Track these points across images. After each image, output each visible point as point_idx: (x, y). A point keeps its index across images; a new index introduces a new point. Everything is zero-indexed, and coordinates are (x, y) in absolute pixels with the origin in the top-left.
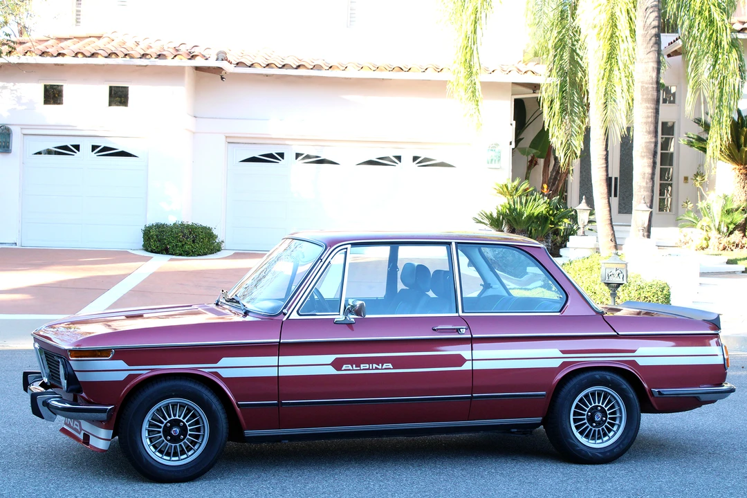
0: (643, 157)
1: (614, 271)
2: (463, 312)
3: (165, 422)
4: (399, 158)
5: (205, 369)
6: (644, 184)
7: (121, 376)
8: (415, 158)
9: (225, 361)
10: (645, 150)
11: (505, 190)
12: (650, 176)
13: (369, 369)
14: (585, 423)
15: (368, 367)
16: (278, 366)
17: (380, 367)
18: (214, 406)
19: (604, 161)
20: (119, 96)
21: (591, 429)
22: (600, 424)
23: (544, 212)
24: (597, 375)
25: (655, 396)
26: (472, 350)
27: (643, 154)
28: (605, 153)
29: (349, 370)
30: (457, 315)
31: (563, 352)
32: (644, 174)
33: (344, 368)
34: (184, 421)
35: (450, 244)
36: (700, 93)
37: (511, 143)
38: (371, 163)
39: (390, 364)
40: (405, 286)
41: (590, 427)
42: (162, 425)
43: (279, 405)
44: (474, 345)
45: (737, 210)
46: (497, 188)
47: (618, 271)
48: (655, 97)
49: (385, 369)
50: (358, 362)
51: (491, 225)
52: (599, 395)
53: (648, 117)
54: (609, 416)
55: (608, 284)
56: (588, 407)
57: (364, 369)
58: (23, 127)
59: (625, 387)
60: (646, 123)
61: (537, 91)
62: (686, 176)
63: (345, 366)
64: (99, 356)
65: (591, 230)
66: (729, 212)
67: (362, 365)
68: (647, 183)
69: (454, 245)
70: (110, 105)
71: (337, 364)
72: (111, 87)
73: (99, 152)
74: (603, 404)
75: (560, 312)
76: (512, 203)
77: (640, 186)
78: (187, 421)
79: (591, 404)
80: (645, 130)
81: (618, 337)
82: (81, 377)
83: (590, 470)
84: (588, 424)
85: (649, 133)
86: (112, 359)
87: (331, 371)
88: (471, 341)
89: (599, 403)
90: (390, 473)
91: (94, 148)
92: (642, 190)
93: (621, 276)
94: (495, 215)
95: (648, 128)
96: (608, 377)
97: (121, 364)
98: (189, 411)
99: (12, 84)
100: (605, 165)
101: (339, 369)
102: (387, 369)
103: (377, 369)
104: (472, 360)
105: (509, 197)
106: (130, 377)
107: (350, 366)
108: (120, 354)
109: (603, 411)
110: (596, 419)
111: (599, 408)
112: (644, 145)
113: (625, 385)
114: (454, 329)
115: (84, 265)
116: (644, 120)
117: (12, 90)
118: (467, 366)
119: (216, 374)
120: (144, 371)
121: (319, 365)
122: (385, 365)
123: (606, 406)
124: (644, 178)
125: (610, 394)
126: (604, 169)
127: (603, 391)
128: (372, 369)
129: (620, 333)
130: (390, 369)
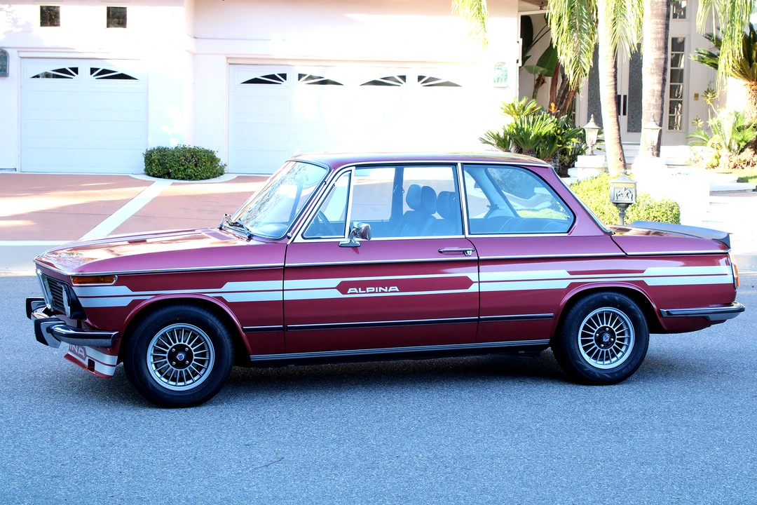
0: (652, 74)
1: (623, 191)
2: (469, 234)
3: (170, 347)
4: (404, 78)
5: (209, 294)
6: (654, 102)
7: (125, 302)
8: (420, 78)
9: (230, 286)
10: (654, 67)
11: (512, 109)
12: (659, 93)
13: (375, 292)
14: (593, 345)
15: (374, 290)
16: (283, 290)
17: (386, 290)
18: (219, 331)
19: (612, 79)
20: (117, 17)
21: (599, 350)
22: (608, 345)
23: (552, 132)
24: (606, 296)
25: (664, 316)
26: (479, 272)
27: (653, 71)
28: (614, 70)
29: (355, 293)
30: (463, 236)
31: (571, 273)
32: (654, 91)
33: (349, 291)
34: (190, 346)
35: (455, 165)
36: (711, 8)
37: (518, 62)
38: (375, 83)
39: (396, 287)
40: (411, 208)
41: (598, 348)
42: (168, 351)
43: (285, 329)
44: (481, 267)
45: (748, 127)
46: (504, 107)
47: (627, 191)
48: (665, 12)
49: (391, 292)
50: (363, 285)
51: (498, 145)
52: (608, 316)
53: (658, 33)
54: (617, 337)
55: (617, 204)
56: (596, 328)
57: (369, 293)
58: (20, 50)
59: (633, 307)
60: (656, 39)
61: (544, 8)
62: (696, 93)
63: (350, 289)
64: (102, 282)
65: (600, 149)
66: (739, 129)
67: (367, 289)
68: (656, 101)
69: (459, 165)
70: (108, 26)
71: (343, 288)
72: (108, 8)
73: (98, 74)
74: (611, 325)
75: (568, 232)
76: (519, 123)
77: (649, 104)
78: (192, 347)
79: (599, 325)
80: (654, 46)
81: (626, 257)
82: (84, 303)
83: (598, 391)
84: (596, 345)
85: (659, 49)
86: (115, 285)
87: (337, 294)
88: (478, 263)
89: (607, 324)
90: (397, 396)
91: (93, 70)
92: (652, 108)
93: (630, 195)
94: (502, 135)
95: (657, 44)
96: (617, 298)
97: (124, 290)
98: (194, 336)
99: (7, 6)
100: (613, 83)
101: (344, 292)
102: (393, 291)
103: (382, 292)
104: (479, 282)
105: (516, 117)
106: (134, 303)
107: (355, 289)
108: (123, 280)
109: (611, 332)
110: (604, 340)
111: (608, 329)
112: (653, 62)
113: (634, 306)
114: (461, 251)
115: (85, 190)
116: (654, 36)
117: (7, 12)
118: (474, 288)
119: (221, 299)
120: (148, 297)
121: (325, 289)
122: (391, 288)
123: (614, 327)
124: (653, 96)
125: (618, 315)
126: (613, 87)
127: (611, 312)
128: (378, 292)
129: (628, 253)
130: (396, 292)
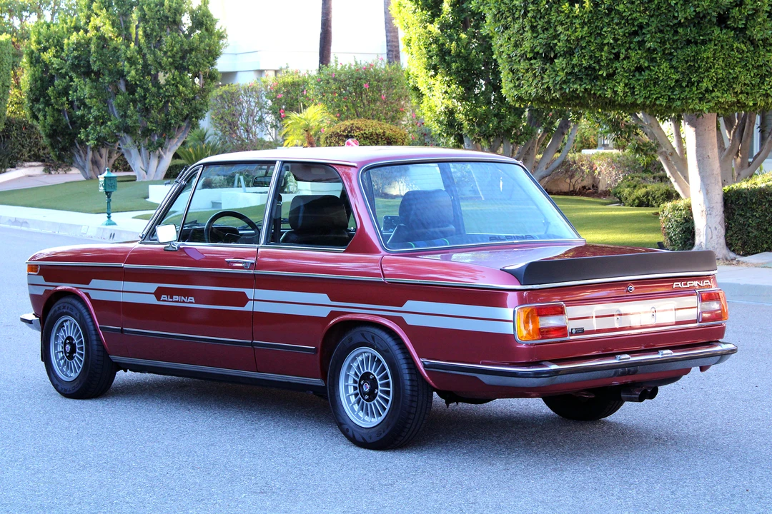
5: (82, 289)
7: (41, 291)
13: (178, 301)
15: (178, 299)
16: (123, 291)
17: (186, 300)
26: (255, 288)
29: (165, 301)
30: (257, 246)
31: (331, 299)
33: (162, 298)
35: (275, 163)
39: (193, 298)
43: (122, 331)
49: (189, 302)
50: (172, 292)
57: (175, 301)
63: (163, 296)
67: (174, 297)
69: (278, 163)
71: (158, 293)
86: (38, 274)
88: (255, 277)
97: (41, 279)
101: (159, 299)
103: (184, 302)
104: (254, 300)
106: (46, 292)
107: (166, 296)
109: (375, 381)
110: (364, 390)
111: (372, 376)
118: (249, 307)
119: (87, 294)
120: (52, 288)
121: (147, 294)
122: (190, 298)
123: (378, 375)
128: (181, 302)
129: (387, 280)
130: (192, 303)
